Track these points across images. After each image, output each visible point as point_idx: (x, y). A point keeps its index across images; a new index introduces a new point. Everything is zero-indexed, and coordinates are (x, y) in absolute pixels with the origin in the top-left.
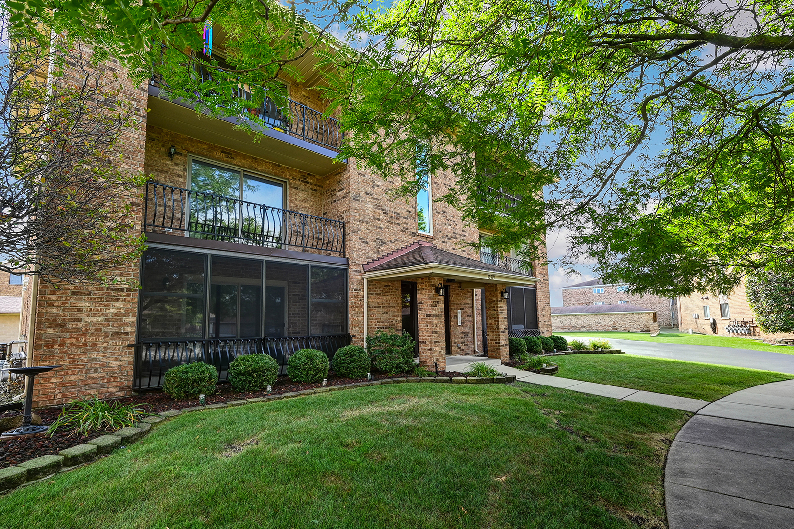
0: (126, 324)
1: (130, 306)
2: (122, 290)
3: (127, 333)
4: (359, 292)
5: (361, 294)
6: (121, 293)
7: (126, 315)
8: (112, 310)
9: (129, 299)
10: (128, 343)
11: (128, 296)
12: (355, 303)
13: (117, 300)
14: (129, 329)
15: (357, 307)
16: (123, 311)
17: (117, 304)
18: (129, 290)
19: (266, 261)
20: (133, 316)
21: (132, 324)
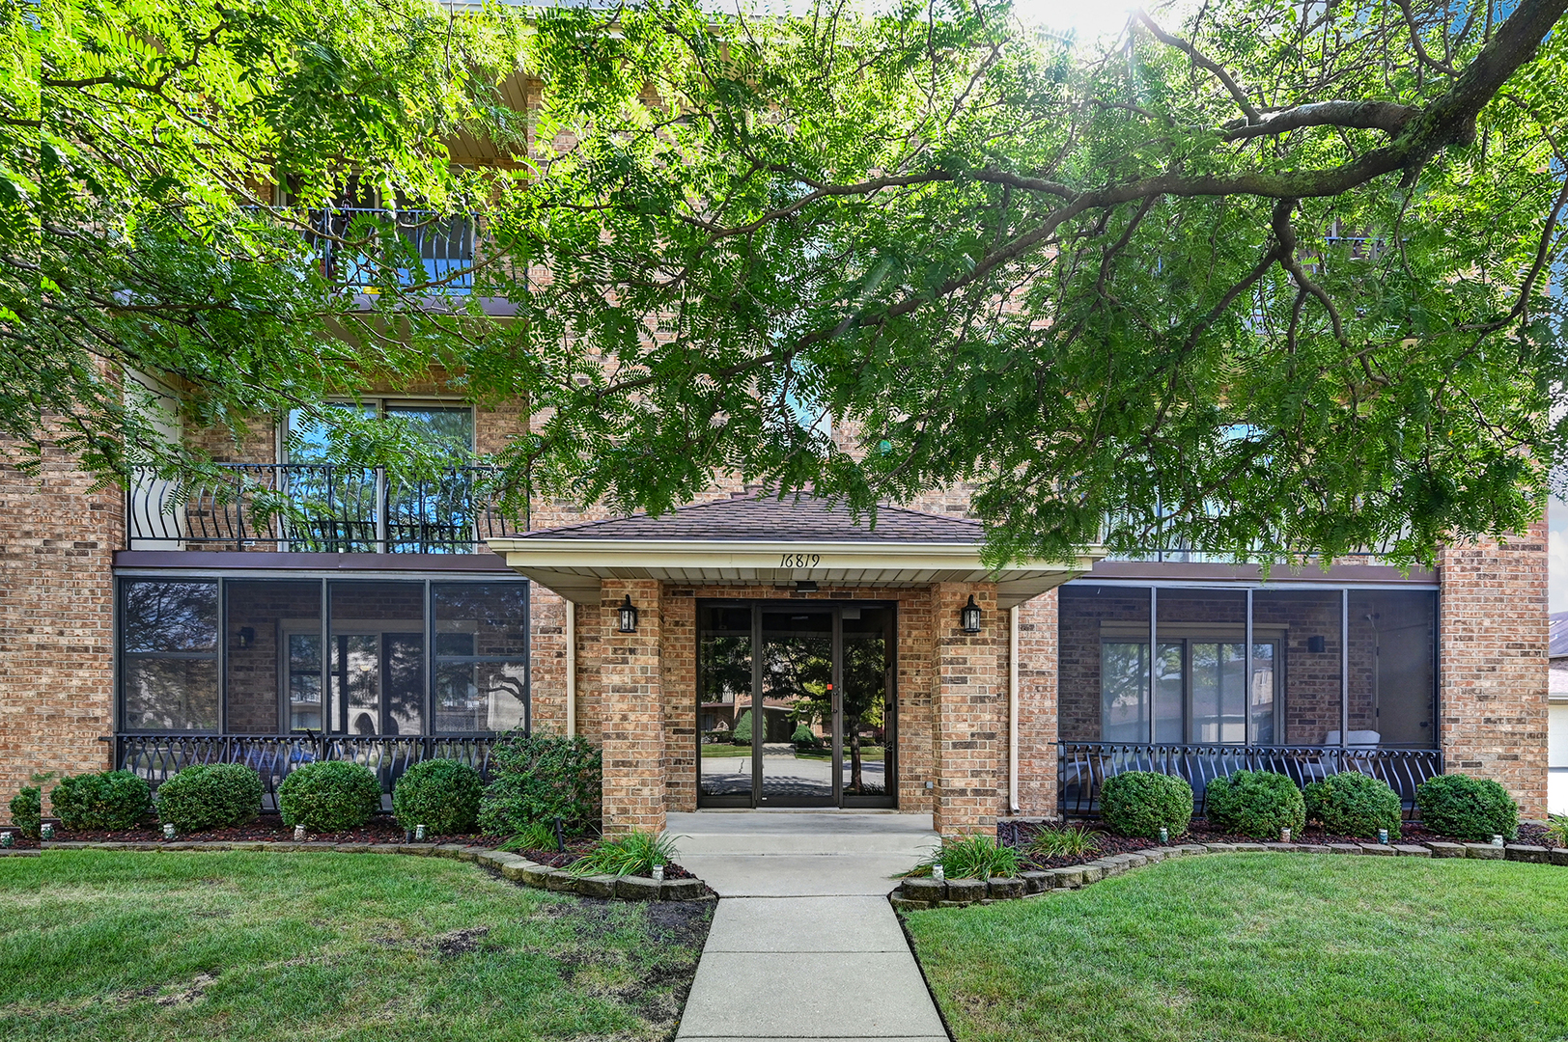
0: (94, 704)
1: (98, 674)
2: (86, 649)
3: (96, 719)
4: (555, 635)
5: (560, 641)
6: (86, 655)
7: (94, 690)
8: (76, 682)
9: (96, 664)
10: (99, 734)
11: (95, 659)
12: (543, 662)
13: (81, 665)
14: (98, 712)
15: (547, 672)
16: (90, 684)
17: (81, 673)
18: (97, 649)
19: (330, 582)
20: (104, 691)
21: (104, 704)
